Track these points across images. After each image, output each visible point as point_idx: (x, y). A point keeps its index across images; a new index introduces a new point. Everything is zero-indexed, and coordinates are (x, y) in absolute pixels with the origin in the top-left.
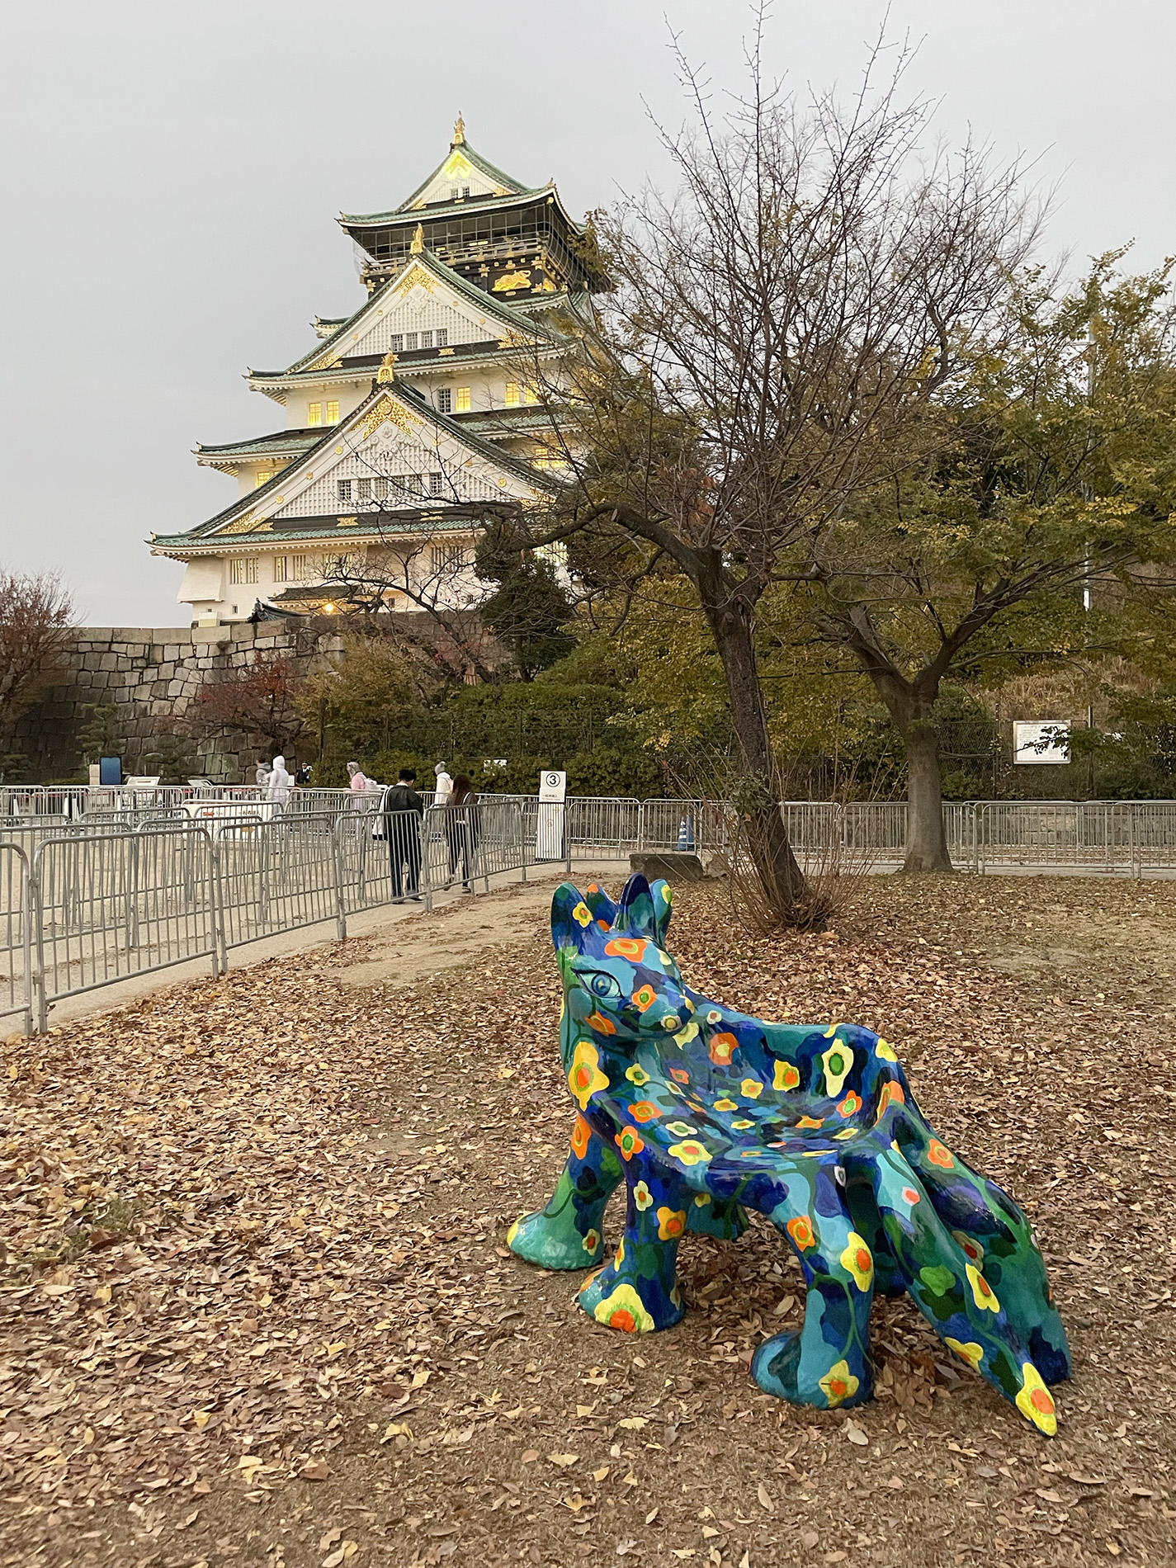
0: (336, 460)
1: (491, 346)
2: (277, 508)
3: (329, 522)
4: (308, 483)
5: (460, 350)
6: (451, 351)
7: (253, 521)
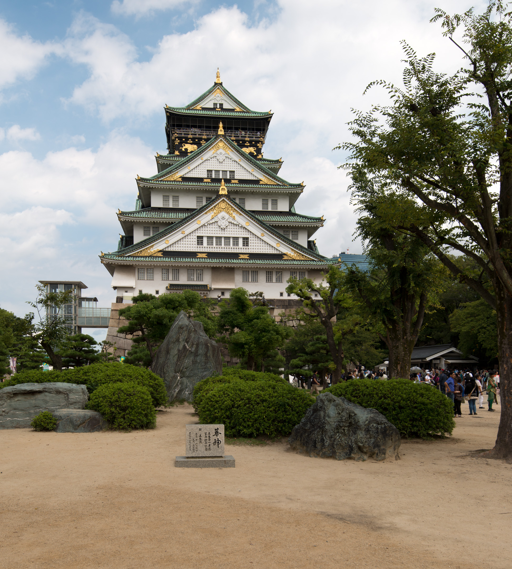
0: (197, 226)
1: (257, 182)
2: (166, 246)
3: (193, 255)
4: (182, 236)
5: (241, 181)
6: (237, 182)
7: (152, 251)
